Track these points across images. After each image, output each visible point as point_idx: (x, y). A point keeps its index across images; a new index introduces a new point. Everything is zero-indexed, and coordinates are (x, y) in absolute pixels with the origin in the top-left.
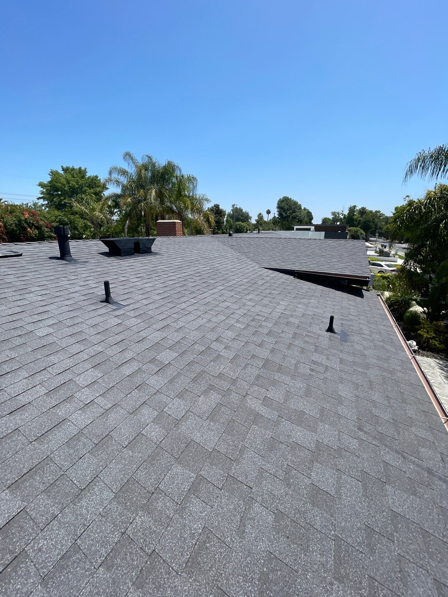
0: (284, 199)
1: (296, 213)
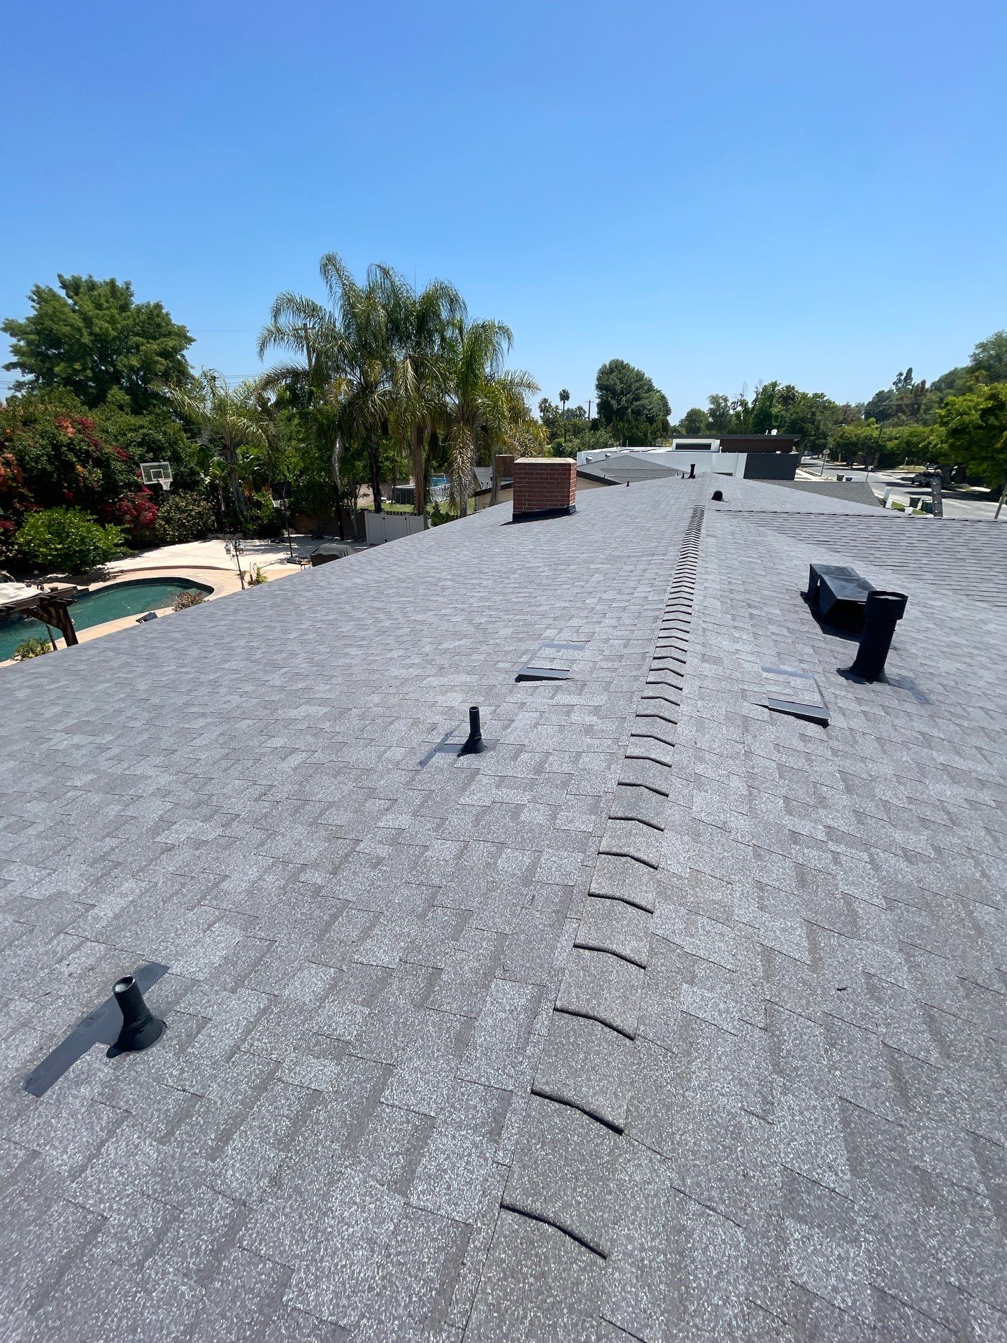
0: (614, 366)
1: (642, 402)
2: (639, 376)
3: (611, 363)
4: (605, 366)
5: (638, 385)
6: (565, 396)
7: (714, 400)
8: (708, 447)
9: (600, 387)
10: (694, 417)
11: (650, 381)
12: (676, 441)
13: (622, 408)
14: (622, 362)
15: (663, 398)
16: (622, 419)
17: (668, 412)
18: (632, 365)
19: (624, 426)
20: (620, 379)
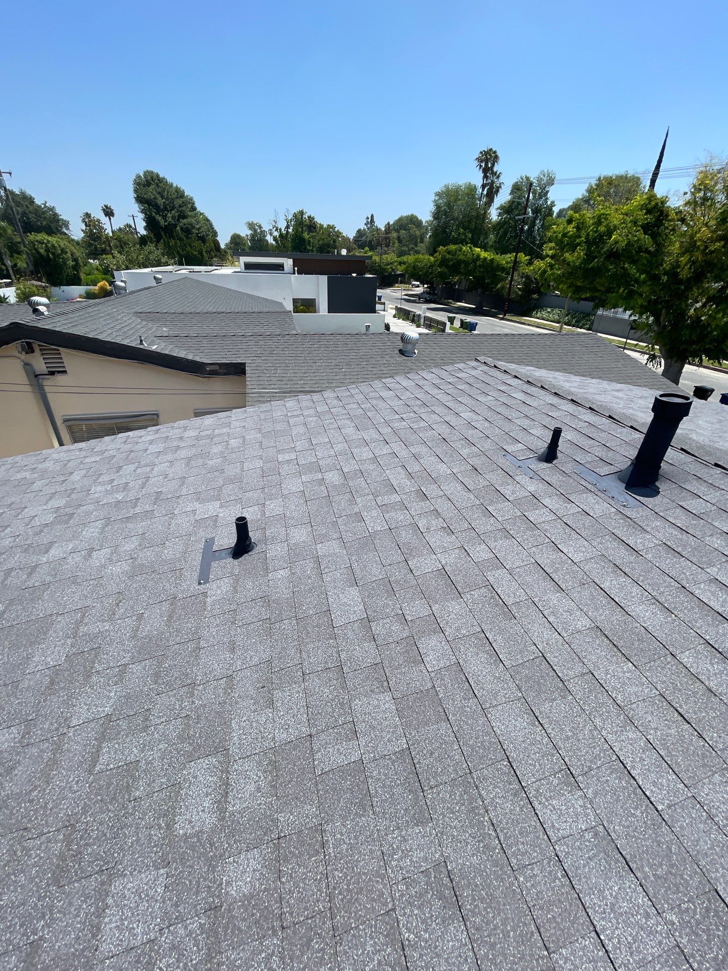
0: (149, 178)
1: (189, 220)
2: (180, 194)
3: (145, 175)
4: (139, 177)
5: (180, 201)
6: (108, 212)
7: (251, 226)
8: (279, 267)
9: (140, 199)
10: (238, 241)
11: (191, 199)
12: (244, 259)
13: (169, 224)
14: (158, 175)
15: (208, 220)
16: (171, 236)
17: (215, 234)
18: (170, 180)
19: (176, 243)
20: (159, 193)
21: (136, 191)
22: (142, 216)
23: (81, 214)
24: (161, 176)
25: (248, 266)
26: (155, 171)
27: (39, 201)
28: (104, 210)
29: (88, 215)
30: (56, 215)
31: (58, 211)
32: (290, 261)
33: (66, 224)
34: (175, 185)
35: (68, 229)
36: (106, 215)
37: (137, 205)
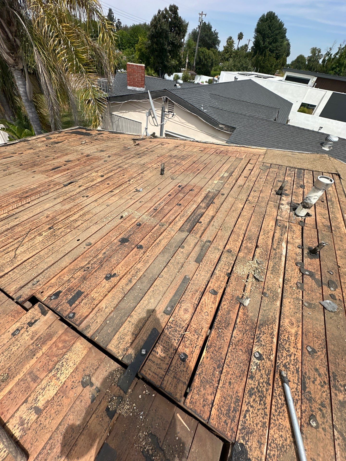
1: (277, 44)
2: (281, 25)
3: (267, 14)
4: (263, 16)
5: (277, 32)
6: (240, 37)
7: (314, 50)
8: (306, 81)
9: (258, 31)
10: (300, 60)
12: (287, 74)
13: (264, 47)
14: (274, 14)
15: (288, 44)
16: (262, 54)
17: (288, 55)
18: (279, 17)
19: (262, 58)
20: (269, 26)
21: (258, 25)
22: (253, 40)
23: (228, 37)
24: (276, 15)
25: (289, 79)
26: (274, 12)
27: (213, 30)
28: (239, 35)
29: (230, 38)
30: (217, 37)
31: (219, 35)
32: (315, 79)
33: (218, 42)
34: (280, 21)
35: (218, 45)
36: (238, 38)
37: (254, 33)
